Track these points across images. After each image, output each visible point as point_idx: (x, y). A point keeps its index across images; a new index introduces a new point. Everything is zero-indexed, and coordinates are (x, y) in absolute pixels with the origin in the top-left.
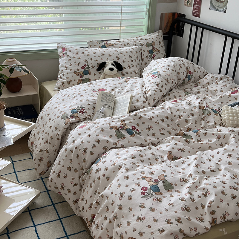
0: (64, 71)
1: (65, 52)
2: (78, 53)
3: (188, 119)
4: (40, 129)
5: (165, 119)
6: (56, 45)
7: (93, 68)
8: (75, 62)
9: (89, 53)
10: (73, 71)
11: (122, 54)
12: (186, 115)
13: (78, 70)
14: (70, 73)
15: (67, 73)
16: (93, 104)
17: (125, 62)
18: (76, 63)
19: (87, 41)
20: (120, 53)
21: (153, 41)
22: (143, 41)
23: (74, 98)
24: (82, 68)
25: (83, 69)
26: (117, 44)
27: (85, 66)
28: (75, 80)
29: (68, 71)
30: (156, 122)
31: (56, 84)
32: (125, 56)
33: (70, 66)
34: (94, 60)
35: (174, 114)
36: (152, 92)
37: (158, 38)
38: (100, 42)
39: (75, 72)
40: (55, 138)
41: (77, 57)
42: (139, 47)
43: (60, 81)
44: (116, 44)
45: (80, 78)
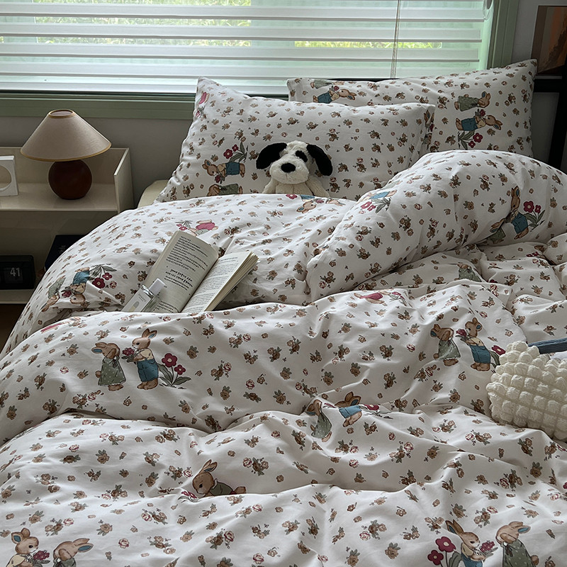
0: (184, 157)
1: (202, 105)
2: (228, 111)
3: (361, 364)
5: (285, 352)
6: (195, 82)
7: (255, 157)
8: (214, 137)
10: (202, 161)
11: (349, 123)
12: (360, 351)
13: (215, 158)
14: (195, 165)
15: (189, 165)
16: (144, 265)
17: (351, 149)
18: (215, 139)
19: (286, 79)
20: (346, 122)
21: (484, 93)
22: (450, 89)
24: (225, 154)
25: (228, 158)
26: (365, 95)
28: (202, 187)
29: (193, 159)
30: (247, 356)
32: (357, 131)
33: (200, 144)
34: (261, 136)
35: (330, 339)
36: (330, 254)
37: (509, 85)
38: (321, 85)
42: (421, 109)
44: (360, 94)
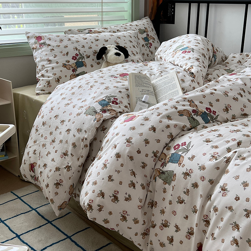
0: (46, 66)
1: (42, 41)
2: (62, 40)
4: (46, 140)
7: (88, 57)
8: (61, 52)
9: (77, 40)
11: (120, 38)
13: (69, 62)
14: (57, 67)
15: (53, 68)
18: (63, 53)
20: (118, 37)
21: (145, 27)
22: (133, 27)
23: (91, 87)
24: (73, 59)
25: (75, 60)
26: (105, 31)
27: (77, 56)
28: (66, 76)
29: (54, 65)
30: (234, 99)
31: (37, 86)
32: (124, 40)
33: (55, 57)
38: (82, 31)
39: (64, 66)
40: (80, 145)
41: (62, 45)
43: (43, 80)
44: (103, 31)
45: (73, 73)
